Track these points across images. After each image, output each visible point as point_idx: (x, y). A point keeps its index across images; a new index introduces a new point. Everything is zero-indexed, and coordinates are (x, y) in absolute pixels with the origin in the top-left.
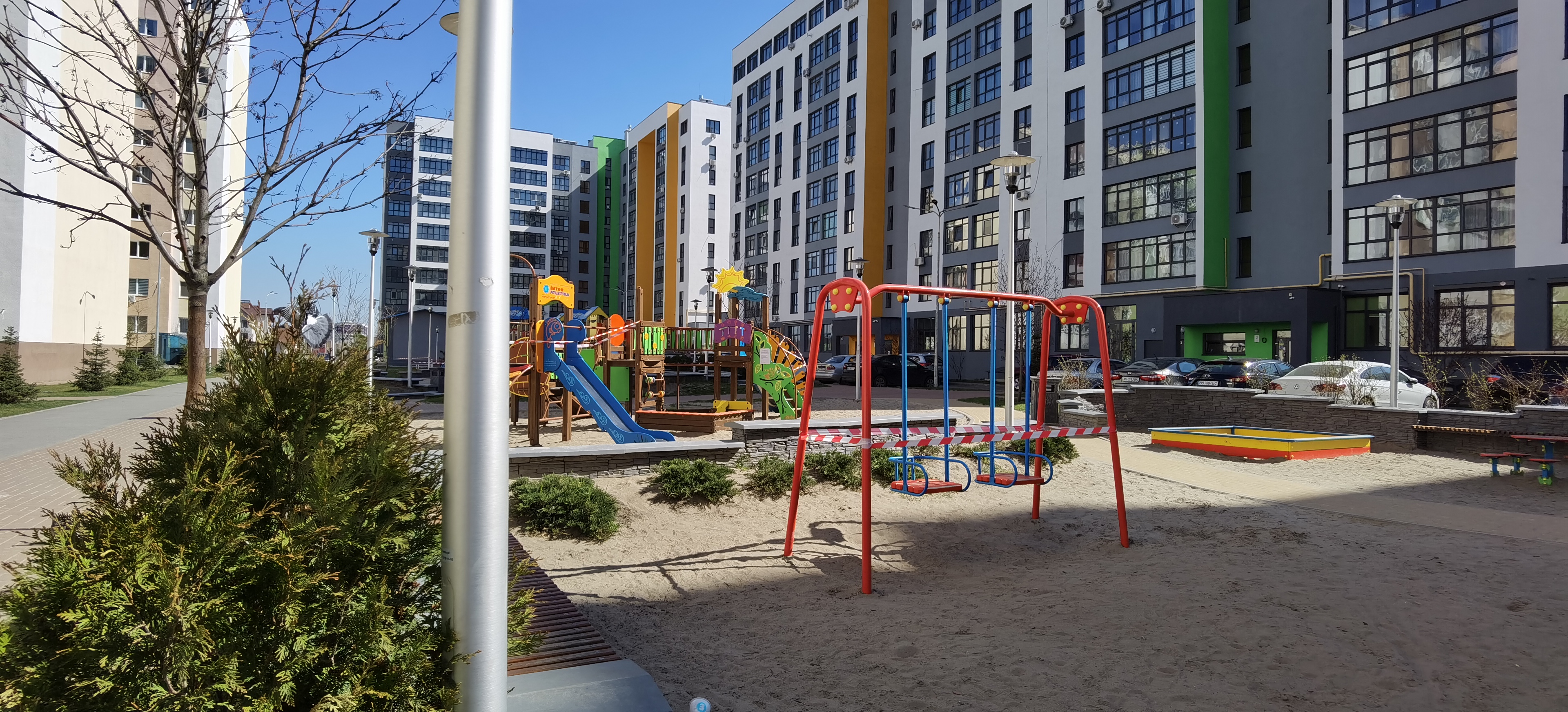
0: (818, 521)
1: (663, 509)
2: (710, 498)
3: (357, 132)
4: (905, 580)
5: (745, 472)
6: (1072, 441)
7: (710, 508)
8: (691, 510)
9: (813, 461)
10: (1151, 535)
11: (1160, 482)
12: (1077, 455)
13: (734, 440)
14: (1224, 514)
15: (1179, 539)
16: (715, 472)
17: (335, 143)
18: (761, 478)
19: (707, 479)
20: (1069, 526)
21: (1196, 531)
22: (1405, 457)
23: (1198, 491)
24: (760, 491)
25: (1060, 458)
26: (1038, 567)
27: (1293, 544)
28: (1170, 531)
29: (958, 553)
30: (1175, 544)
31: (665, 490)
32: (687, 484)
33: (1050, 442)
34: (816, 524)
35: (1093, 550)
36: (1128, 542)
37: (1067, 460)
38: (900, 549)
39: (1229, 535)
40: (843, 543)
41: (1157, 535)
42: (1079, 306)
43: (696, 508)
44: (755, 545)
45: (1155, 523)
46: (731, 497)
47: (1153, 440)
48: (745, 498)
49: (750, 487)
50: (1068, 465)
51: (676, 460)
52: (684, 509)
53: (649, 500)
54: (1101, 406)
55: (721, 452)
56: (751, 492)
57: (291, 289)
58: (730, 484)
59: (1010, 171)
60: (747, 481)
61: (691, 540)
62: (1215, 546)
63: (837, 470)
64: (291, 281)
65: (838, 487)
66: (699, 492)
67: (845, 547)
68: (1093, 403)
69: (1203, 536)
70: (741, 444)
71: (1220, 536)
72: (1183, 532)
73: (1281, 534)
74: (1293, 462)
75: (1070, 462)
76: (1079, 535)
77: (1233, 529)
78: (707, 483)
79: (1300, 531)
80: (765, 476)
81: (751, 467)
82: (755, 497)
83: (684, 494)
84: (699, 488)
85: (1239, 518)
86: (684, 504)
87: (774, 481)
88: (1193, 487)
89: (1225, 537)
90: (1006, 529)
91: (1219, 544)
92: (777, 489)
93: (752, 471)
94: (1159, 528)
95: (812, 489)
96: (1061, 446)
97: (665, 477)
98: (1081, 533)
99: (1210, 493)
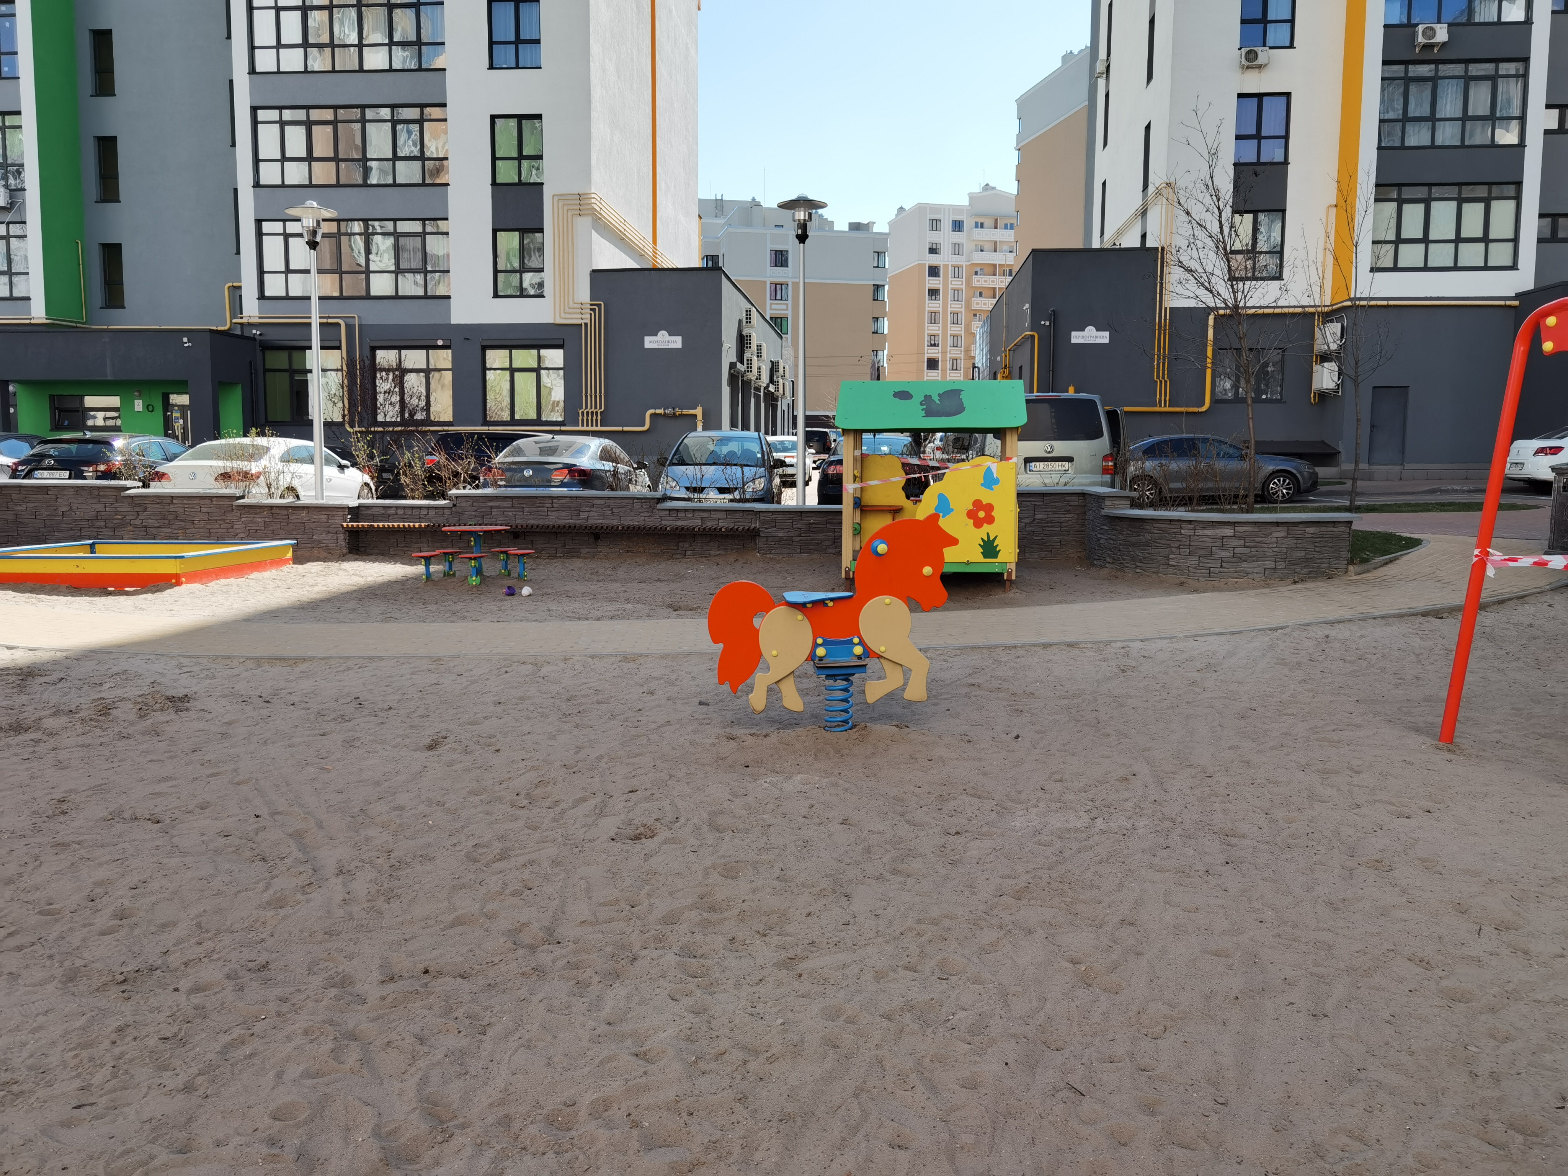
22: (334, 566)
27: (170, 715)
39: (63, 720)
69: (18, 728)
73: (151, 702)
74: (185, 588)
79: (180, 693)
89: (58, 722)
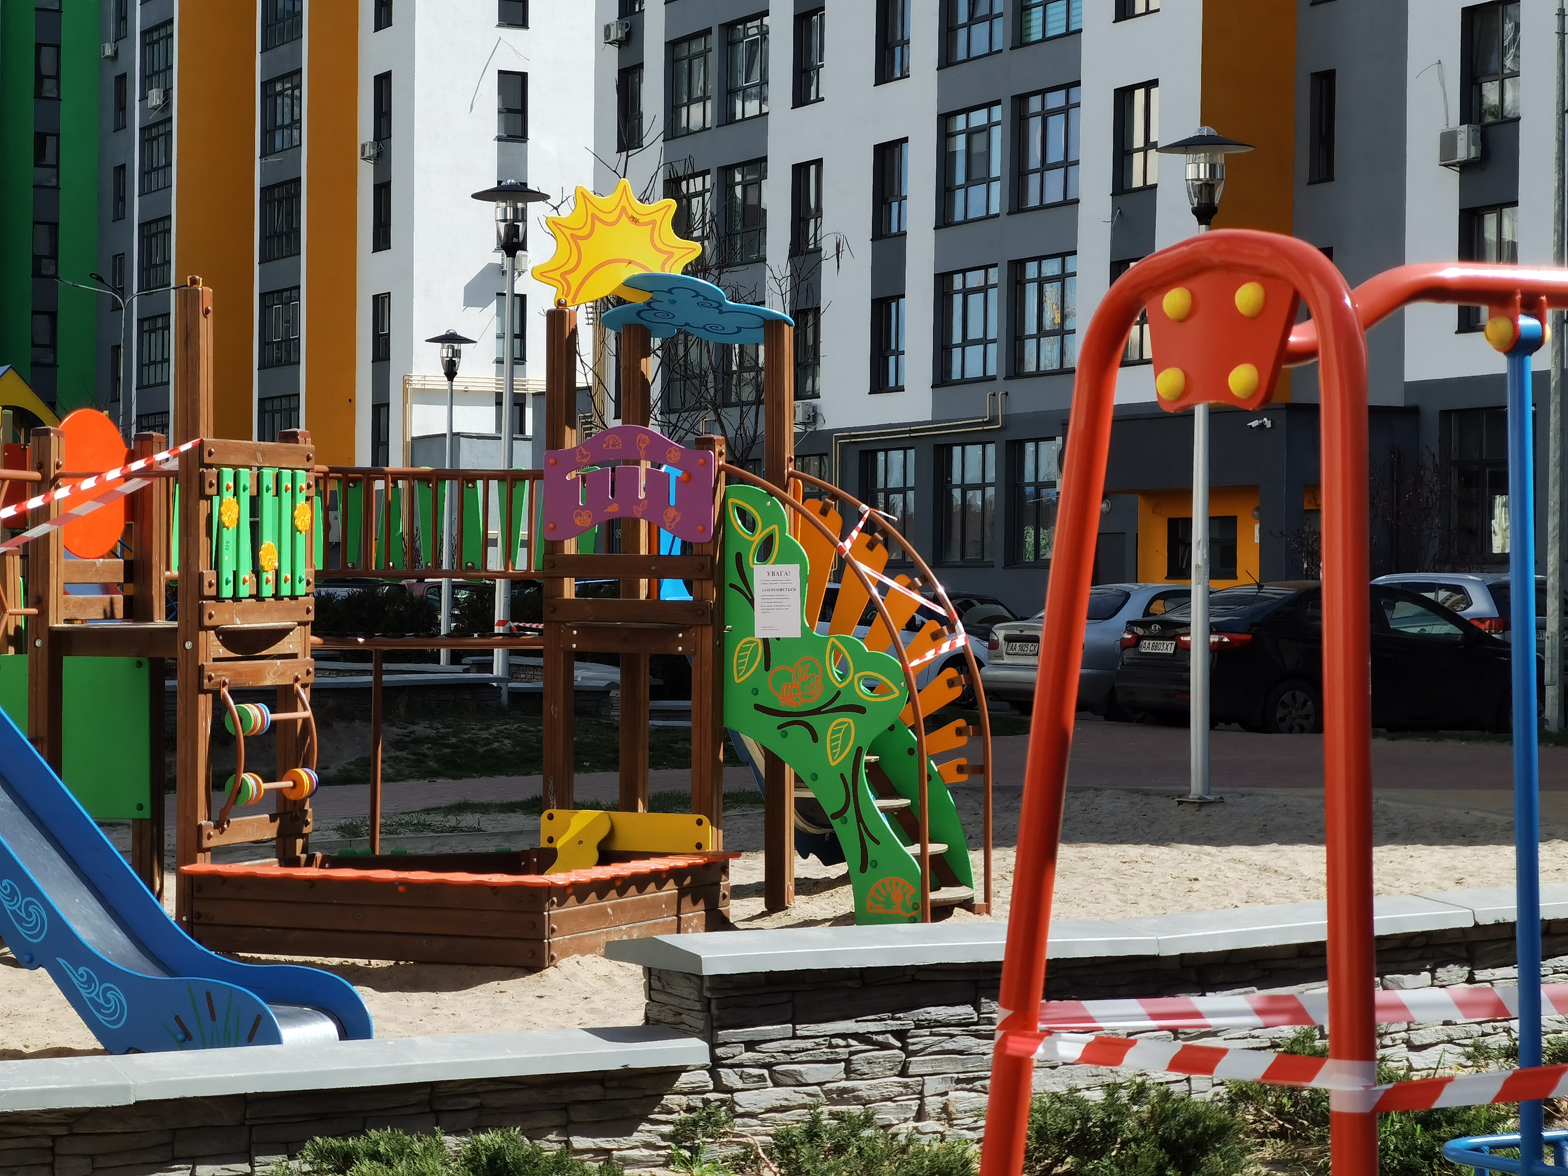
13: (653, 1029)
55: (595, 1092)
70: (689, 1050)
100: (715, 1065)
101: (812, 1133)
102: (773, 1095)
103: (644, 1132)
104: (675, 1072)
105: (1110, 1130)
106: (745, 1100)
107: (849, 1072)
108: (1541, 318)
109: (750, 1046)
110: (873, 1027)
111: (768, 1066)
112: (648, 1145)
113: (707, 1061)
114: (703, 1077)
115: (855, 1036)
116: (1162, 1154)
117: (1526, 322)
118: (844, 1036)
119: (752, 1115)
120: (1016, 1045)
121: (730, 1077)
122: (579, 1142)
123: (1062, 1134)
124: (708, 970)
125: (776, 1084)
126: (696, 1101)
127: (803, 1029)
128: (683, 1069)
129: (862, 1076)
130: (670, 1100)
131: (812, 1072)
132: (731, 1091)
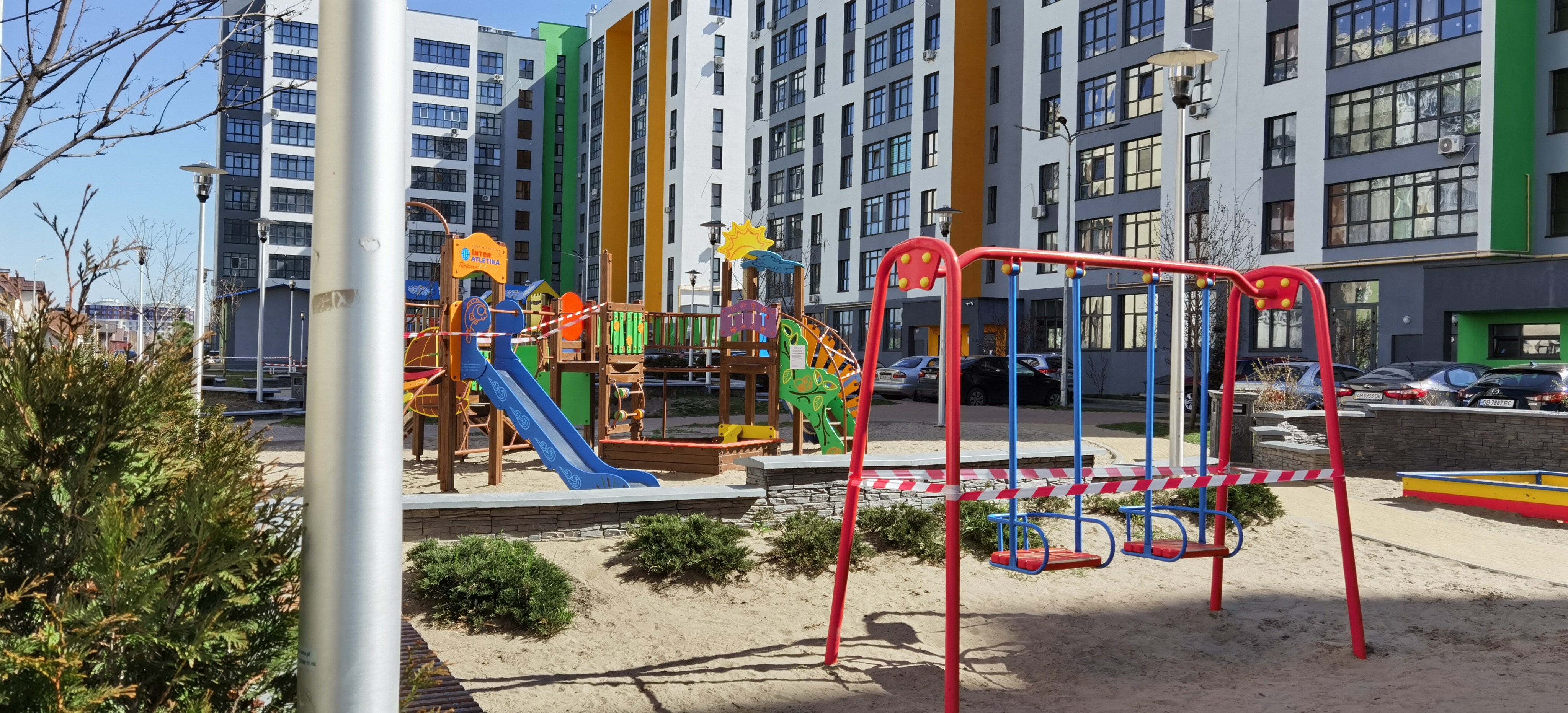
0: (878, 611)
1: (641, 589)
2: (712, 575)
3: (172, 13)
4: (1012, 701)
5: (766, 535)
6: (1274, 491)
7: (711, 589)
8: (683, 592)
9: (871, 519)
10: (1403, 640)
11: (1418, 557)
12: (1281, 513)
13: (749, 485)
14: (1523, 610)
15: (1449, 648)
16: (719, 535)
17: (139, 30)
18: (790, 544)
19: (707, 545)
20: (1268, 622)
21: (1476, 635)
23: (1480, 573)
24: (788, 565)
25: (1255, 517)
26: (1219, 686)
28: (1434, 635)
29: (1094, 662)
30: (1442, 655)
31: (643, 561)
32: (676, 553)
33: (1239, 492)
34: (875, 615)
35: (1308, 661)
36: (1363, 650)
37: (1266, 519)
38: (1004, 655)
40: (916, 646)
41: (1411, 640)
42: (1284, 282)
43: (691, 589)
44: (781, 647)
45: (1408, 621)
46: (744, 573)
47: (1405, 492)
48: (766, 574)
49: (772, 558)
50: (1268, 527)
51: (661, 516)
52: (671, 591)
53: (619, 576)
54: (1321, 436)
55: (729, 504)
56: (774, 566)
57: (67, 253)
58: (743, 552)
59: (1179, 74)
60: (769, 549)
61: (682, 637)
62: (1509, 660)
63: (908, 533)
64: (67, 241)
65: (909, 560)
66: (694, 565)
67: (920, 651)
68: (1309, 432)
69: (1489, 644)
70: (760, 492)
71: (1517, 644)
72: (1455, 638)
75: (1270, 523)
76: (1285, 637)
77: (1539, 634)
78: (708, 552)
80: (796, 541)
81: (776, 527)
82: (781, 572)
83: (672, 568)
84: (695, 559)
85: (1549, 617)
86: (672, 582)
87: (810, 548)
88: (1472, 567)
89: (1527, 646)
90: (1168, 625)
91: (1516, 658)
92: (815, 562)
93: (777, 534)
94: (1415, 630)
95: (870, 562)
96: (1257, 499)
97: (643, 541)
98: (1289, 634)
99: (1500, 577)
100: (768, 496)
101: (798, 517)
102: (787, 507)
103: (745, 517)
104: (756, 499)
105: (892, 518)
106: (777, 508)
107: (811, 500)
108: (1019, 264)
109: (779, 491)
110: (819, 486)
111: (785, 498)
112: (746, 522)
113: (765, 495)
114: (765, 500)
115: (813, 489)
116: (909, 526)
117: (1014, 266)
118: (810, 489)
119: (780, 513)
120: (854, 483)
121: (772, 501)
122: (724, 520)
123: (877, 519)
124: (766, 467)
125: (788, 503)
126: (762, 508)
127: (796, 487)
128: (758, 498)
129: (815, 501)
130: (753, 507)
131: (799, 500)
132: (773, 505)
